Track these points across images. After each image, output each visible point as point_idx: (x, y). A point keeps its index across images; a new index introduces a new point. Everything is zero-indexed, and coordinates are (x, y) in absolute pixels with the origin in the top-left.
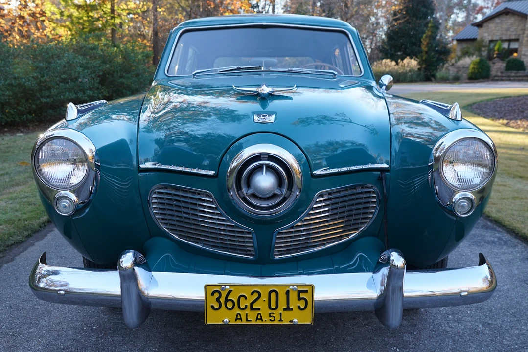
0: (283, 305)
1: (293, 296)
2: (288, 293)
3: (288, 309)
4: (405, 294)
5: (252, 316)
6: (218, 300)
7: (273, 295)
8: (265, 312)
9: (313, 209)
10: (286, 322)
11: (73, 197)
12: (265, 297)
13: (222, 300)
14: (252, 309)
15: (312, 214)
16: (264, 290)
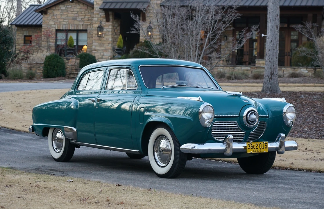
1: (264, 144)
3: (263, 148)
4: (285, 146)
5: (256, 151)
7: (260, 144)
8: (259, 149)
10: (263, 152)
12: (259, 145)
14: (256, 148)
16: (259, 143)
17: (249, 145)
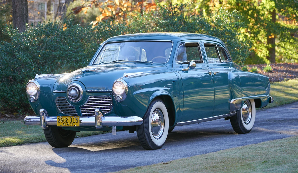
1: (75, 119)
3: (74, 122)
5: (66, 124)
7: (71, 119)
8: (69, 123)
9: (89, 101)
10: (73, 126)
11: (34, 98)
14: (66, 122)
15: (89, 103)
16: (69, 117)
17: (59, 119)
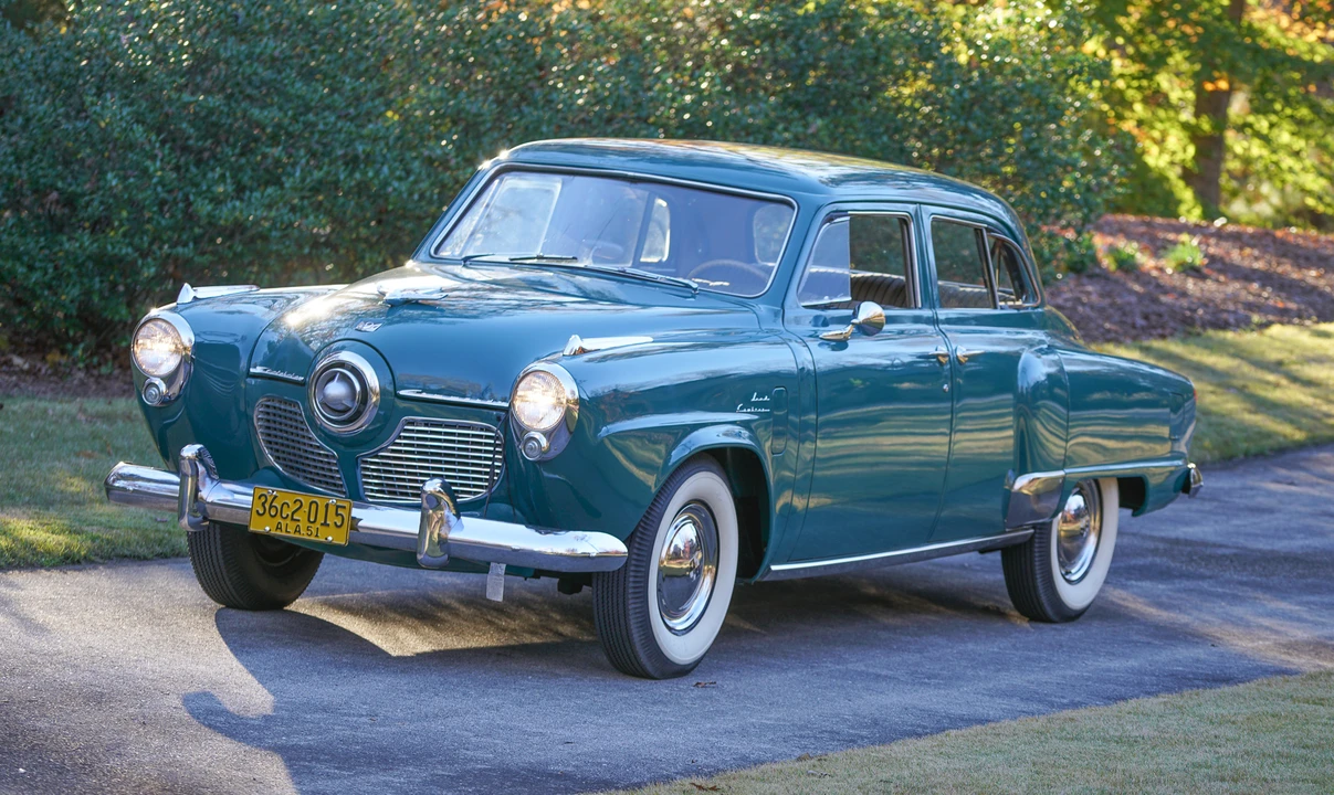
0: (321, 519)
1: (332, 510)
2: (327, 506)
3: (325, 524)
5: (292, 527)
6: (263, 504)
7: (314, 506)
8: (303, 525)
10: (321, 539)
11: (163, 388)
12: (306, 508)
13: (267, 506)
16: (306, 499)
17: (263, 499)
